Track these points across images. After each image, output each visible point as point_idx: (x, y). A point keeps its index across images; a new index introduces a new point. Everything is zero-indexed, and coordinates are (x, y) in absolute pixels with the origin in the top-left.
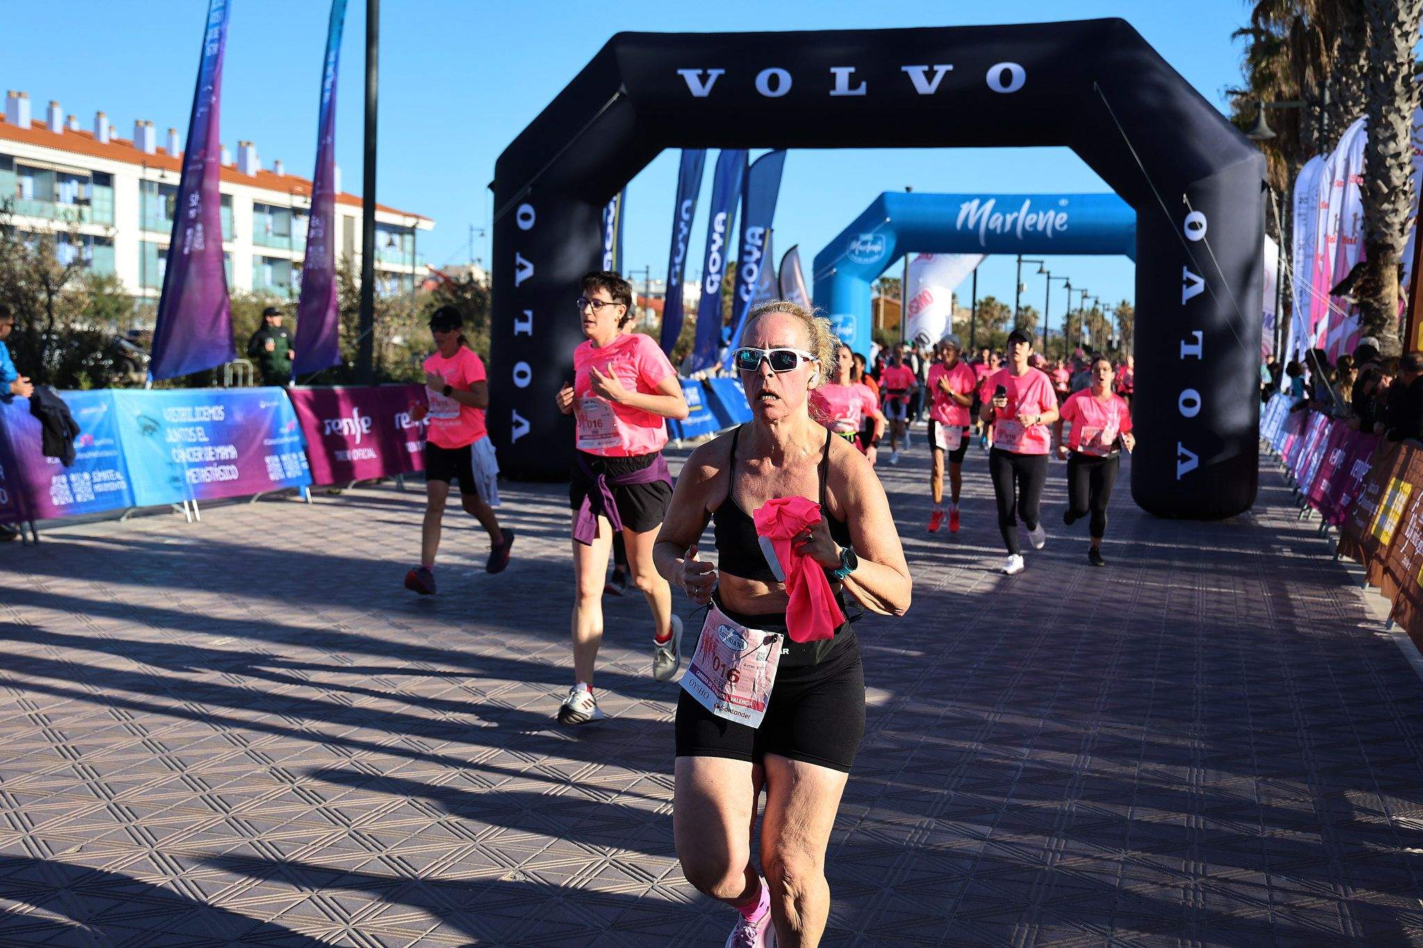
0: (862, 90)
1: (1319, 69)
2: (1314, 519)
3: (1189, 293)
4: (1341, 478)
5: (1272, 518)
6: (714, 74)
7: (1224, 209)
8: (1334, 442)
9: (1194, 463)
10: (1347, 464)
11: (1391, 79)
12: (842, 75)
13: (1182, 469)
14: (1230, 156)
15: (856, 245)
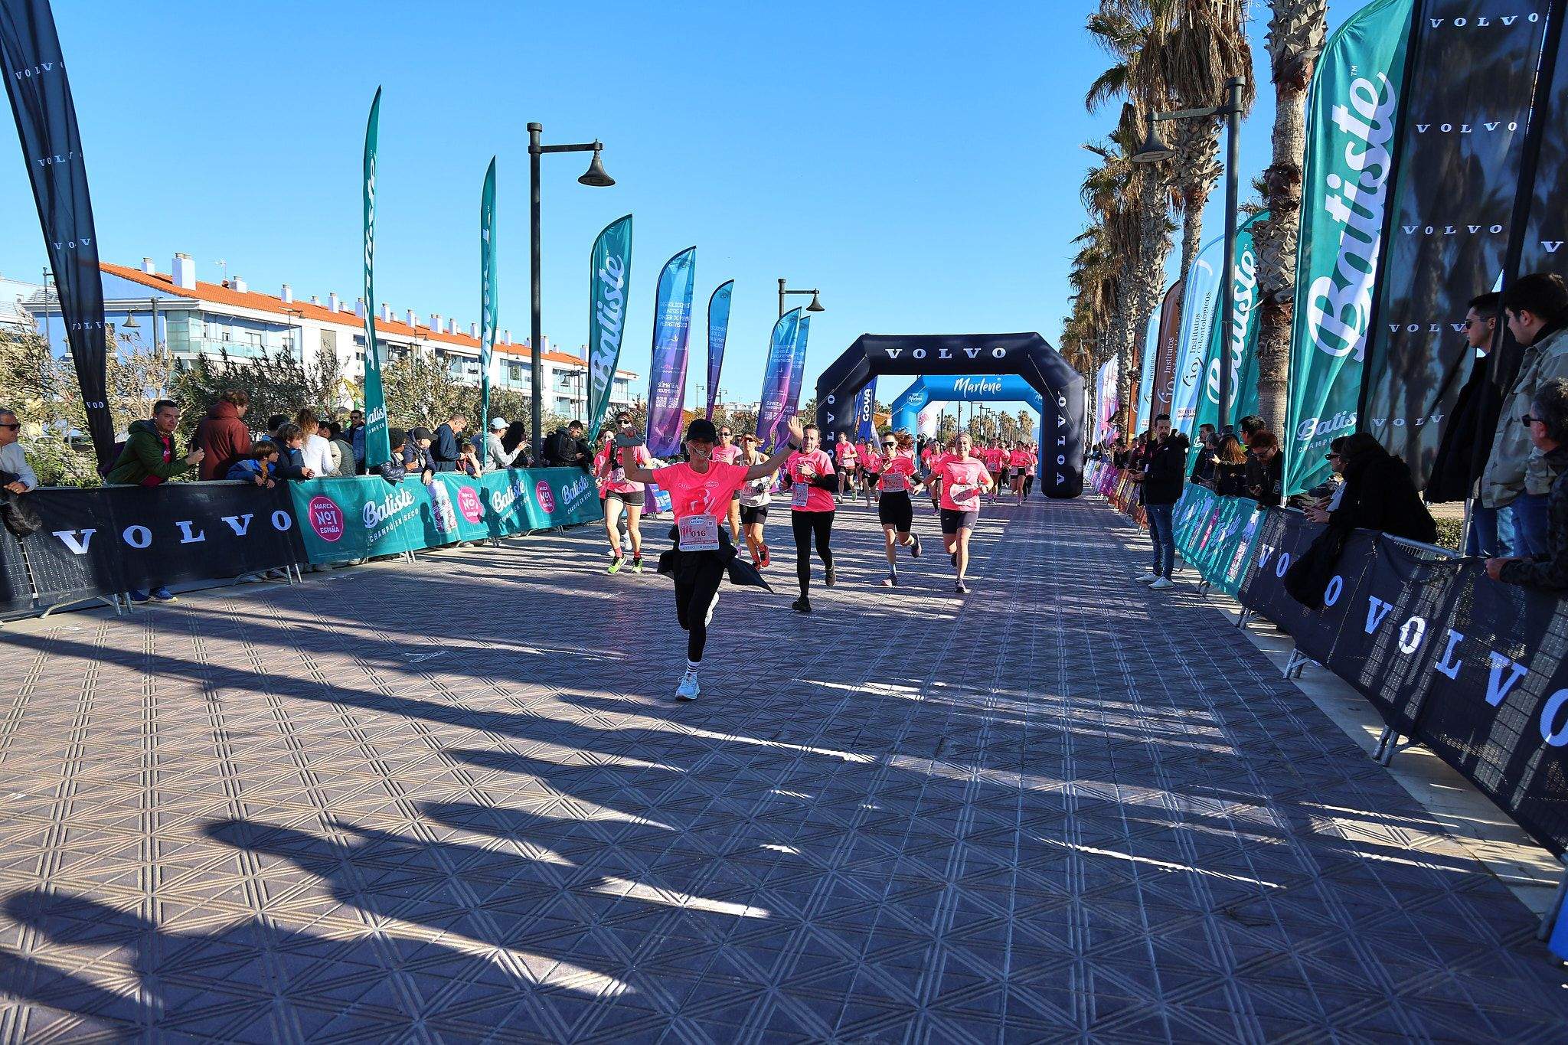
0: (950, 356)
1: (1104, 322)
2: (1102, 497)
3: (1060, 424)
4: (1110, 483)
5: (1089, 498)
6: (899, 350)
7: (1071, 397)
8: (1108, 472)
9: (1063, 479)
10: (1112, 478)
11: (1126, 349)
12: (943, 351)
13: (1059, 482)
14: (1074, 378)
15: (911, 398)
